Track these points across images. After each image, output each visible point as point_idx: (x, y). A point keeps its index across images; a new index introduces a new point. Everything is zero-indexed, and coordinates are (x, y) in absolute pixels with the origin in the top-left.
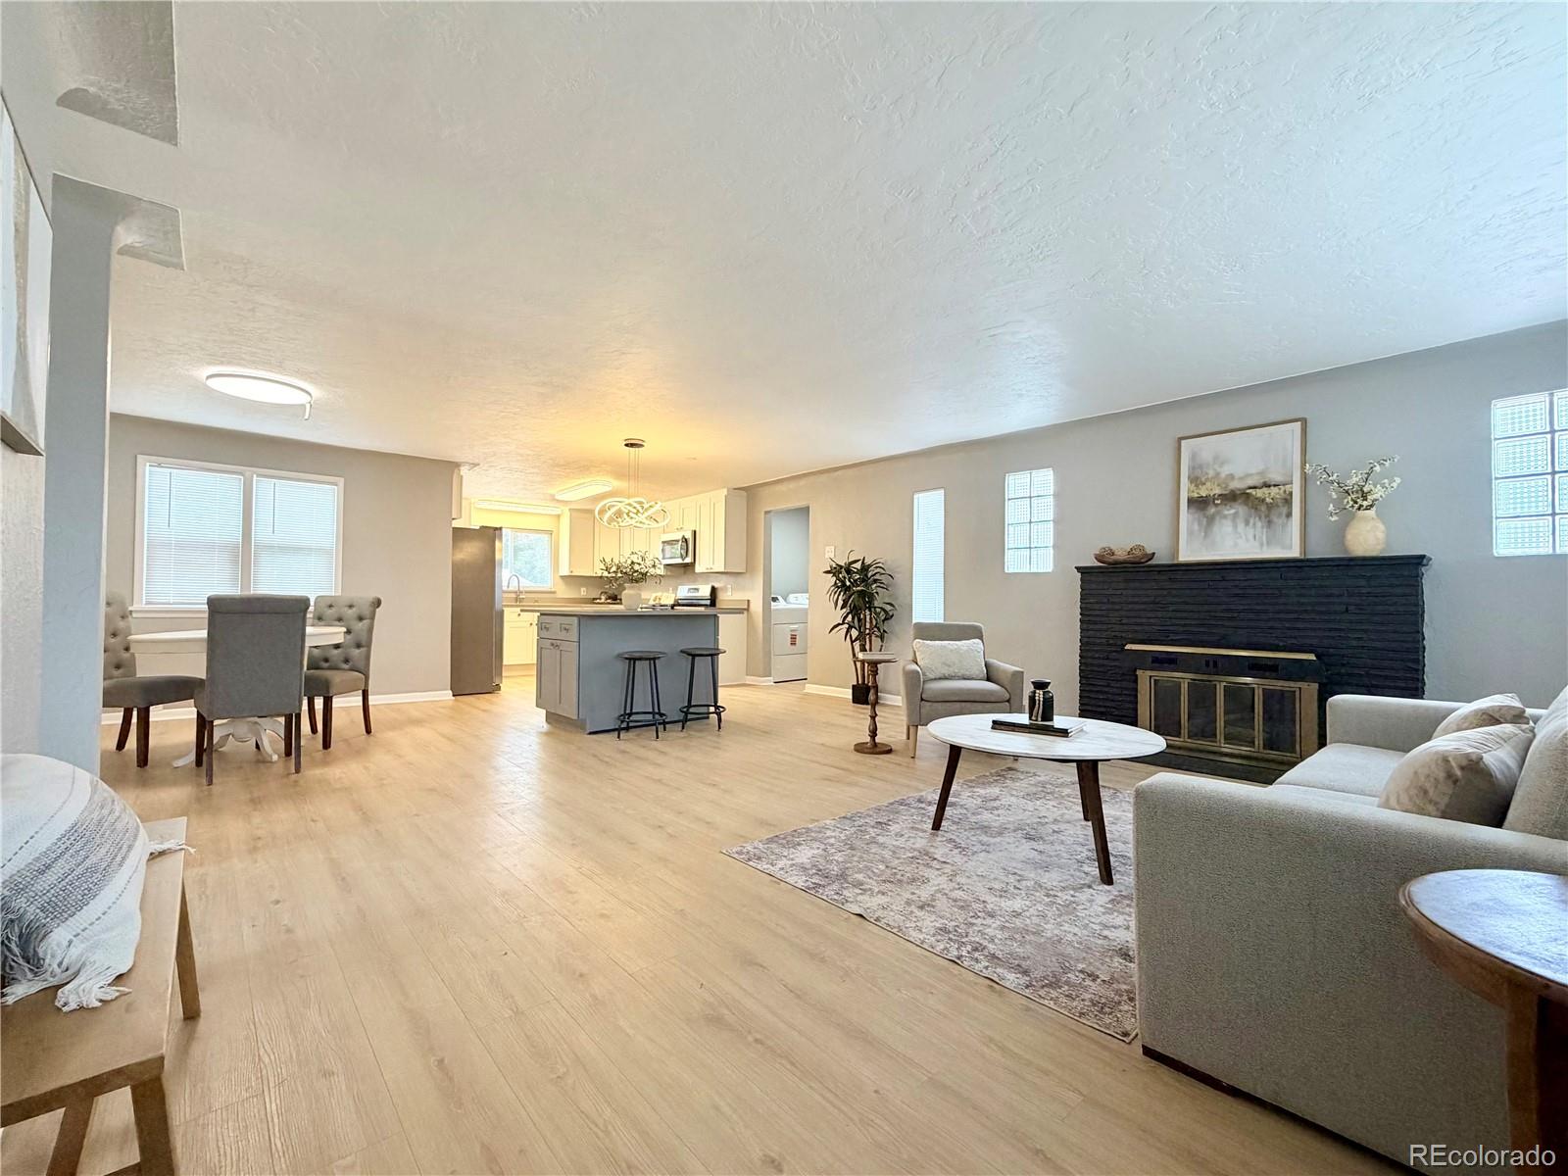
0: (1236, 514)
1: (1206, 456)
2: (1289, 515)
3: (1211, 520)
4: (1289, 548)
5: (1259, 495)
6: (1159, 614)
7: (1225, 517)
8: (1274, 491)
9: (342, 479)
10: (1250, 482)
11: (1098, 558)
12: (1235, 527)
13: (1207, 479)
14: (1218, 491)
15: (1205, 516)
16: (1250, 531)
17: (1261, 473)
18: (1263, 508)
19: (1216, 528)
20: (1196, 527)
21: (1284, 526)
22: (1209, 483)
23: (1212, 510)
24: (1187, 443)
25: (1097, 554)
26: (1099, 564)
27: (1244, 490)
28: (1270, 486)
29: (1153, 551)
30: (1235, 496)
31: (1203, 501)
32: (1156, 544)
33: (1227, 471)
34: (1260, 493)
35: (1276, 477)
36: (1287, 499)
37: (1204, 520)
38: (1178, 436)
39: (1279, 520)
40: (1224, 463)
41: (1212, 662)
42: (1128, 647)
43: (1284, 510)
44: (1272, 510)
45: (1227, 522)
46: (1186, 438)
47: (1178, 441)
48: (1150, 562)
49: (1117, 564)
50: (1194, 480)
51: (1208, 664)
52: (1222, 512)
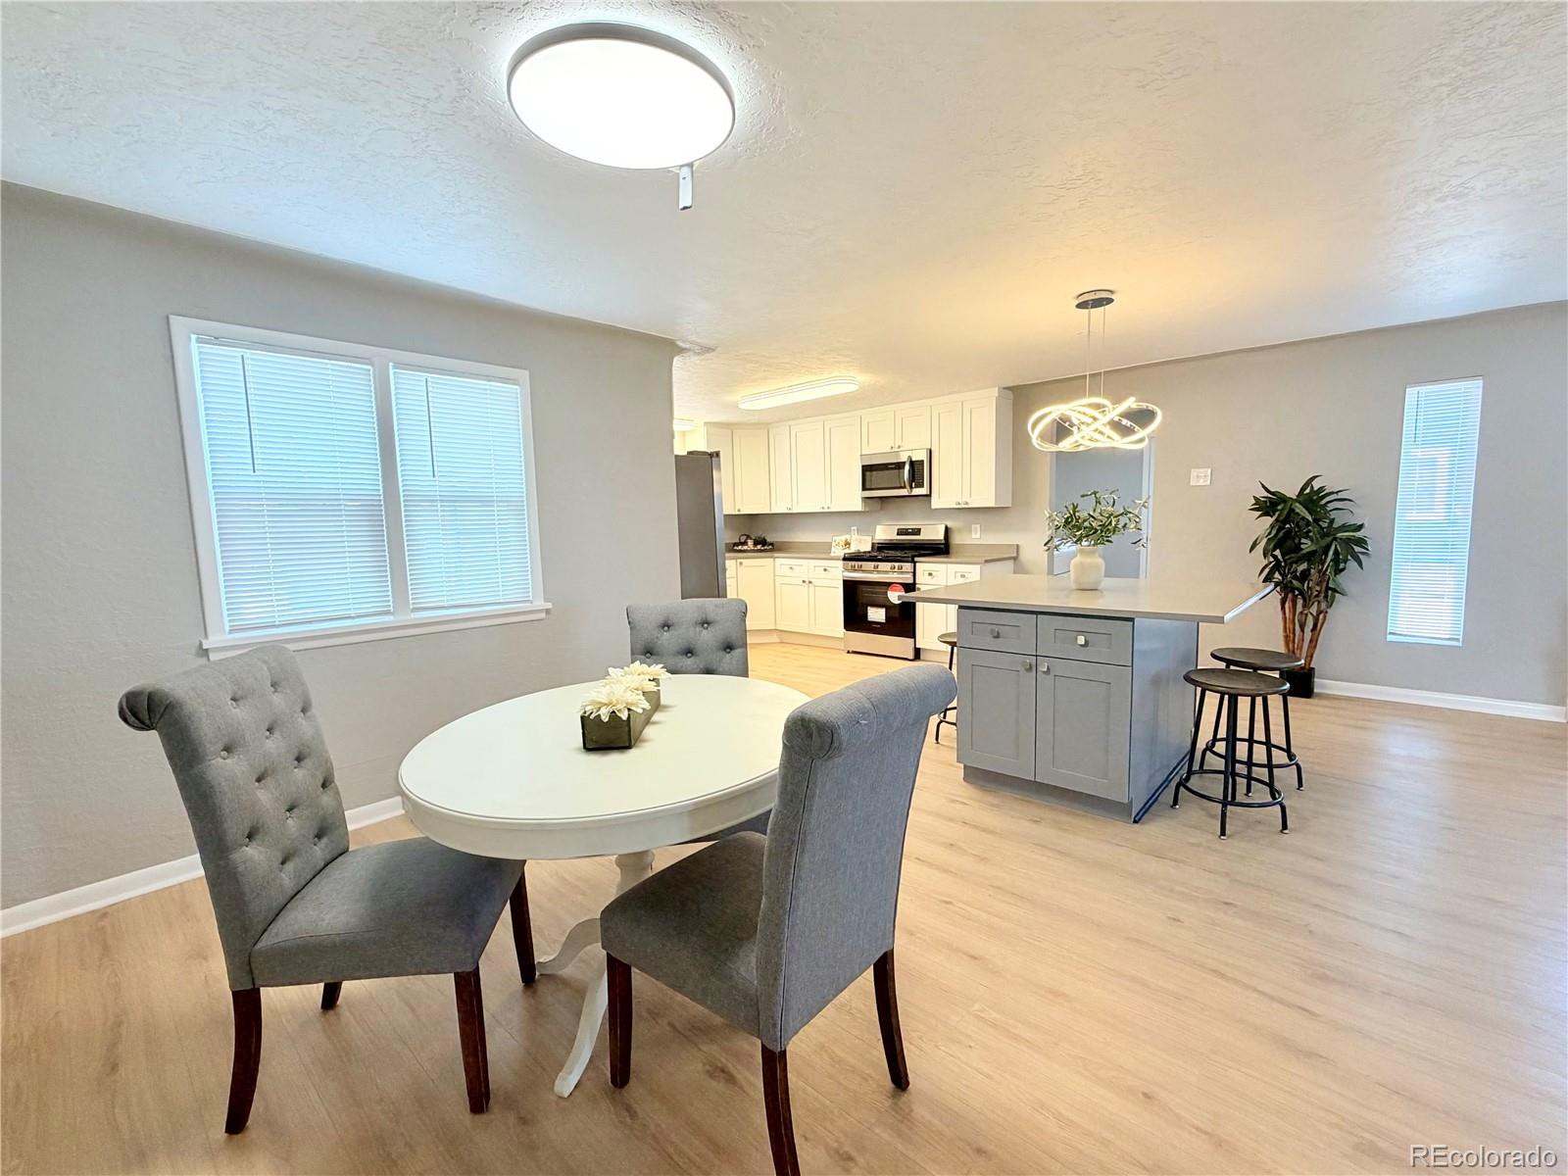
9: (527, 373)
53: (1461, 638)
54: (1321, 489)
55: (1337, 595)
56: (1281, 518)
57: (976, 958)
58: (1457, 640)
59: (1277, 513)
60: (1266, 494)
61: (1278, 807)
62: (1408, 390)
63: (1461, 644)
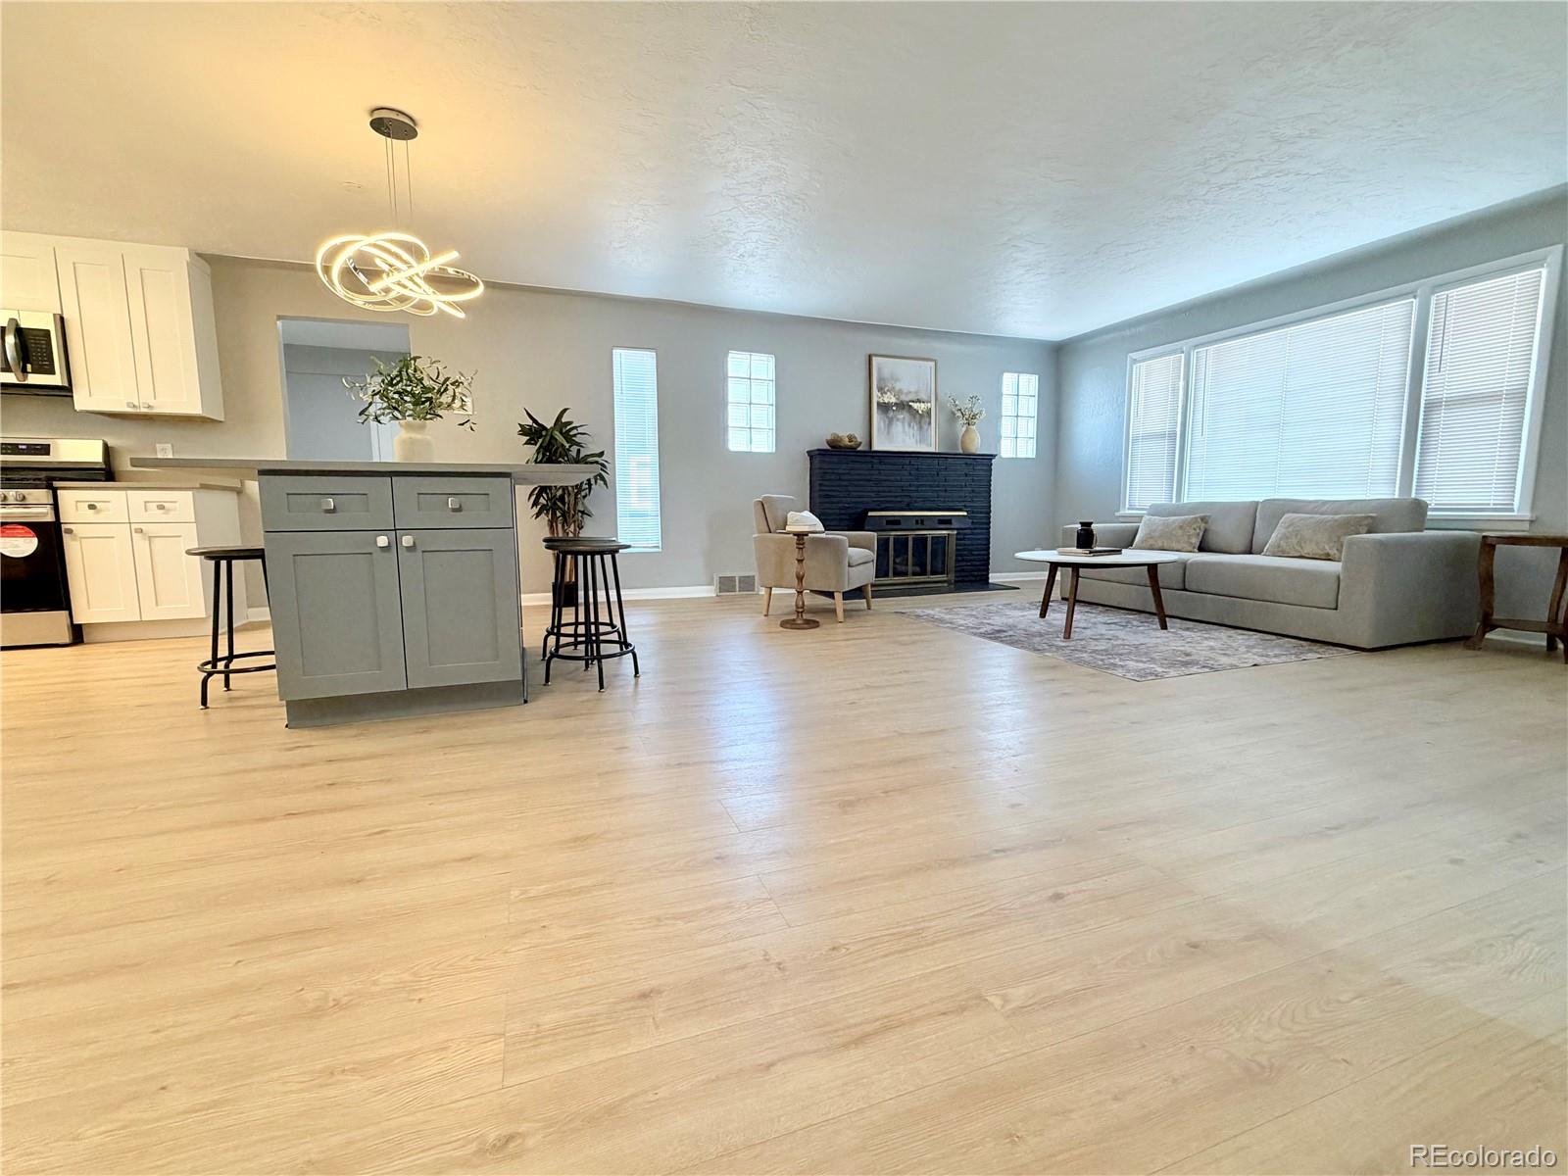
0: (904, 418)
1: (886, 373)
2: (930, 423)
3: (891, 421)
4: (931, 447)
5: (915, 408)
6: (875, 489)
7: (898, 420)
8: (923, 405)
10: (912, 399)
11: (829, 443)
12: (903, 427)
13: (888, 390)
14: (893, 400)
15: (888, 417)
16: (911, 430)
17: (916, 392)
18: (918, 416)
19: (894, 426)
20: (882, 424)
21: (927, 430)
22: (889, 393)
23: (891, 414)
24: (875, 360)
25: (829, 438)
26: (829, 448)
27: (908, 402)
28: (919, 401)
29: (859, 440)
30: (903, 406)
31: (884, 407)
32: (860, 436)
33: (898, 386)
34: (915, 406)
35: (923, 397)
36: (929, 412)
37: (887, 421)
38: (869, 353)
39: (925, 427)
40: (897, 380)
41: (921, 521)
42: (870, 514)
43: (928, 420)
44: (921, 419)
45: (899, 424)
46: (876, 355)
47: (870, 357)
48: (859, 449)
49: (840, 447)
50: (880, 389)
51: (917, 522)
52: (895, 416)
53: (660, 545)
54: (570, 423)
55: (585, 516)
56: (545, 444)
57: (470, 859)
58: (657, 547)
59: (541, 440)
60: (530, 422)
61: (631, 654)
62: (614, 351)
63: (660, 550)
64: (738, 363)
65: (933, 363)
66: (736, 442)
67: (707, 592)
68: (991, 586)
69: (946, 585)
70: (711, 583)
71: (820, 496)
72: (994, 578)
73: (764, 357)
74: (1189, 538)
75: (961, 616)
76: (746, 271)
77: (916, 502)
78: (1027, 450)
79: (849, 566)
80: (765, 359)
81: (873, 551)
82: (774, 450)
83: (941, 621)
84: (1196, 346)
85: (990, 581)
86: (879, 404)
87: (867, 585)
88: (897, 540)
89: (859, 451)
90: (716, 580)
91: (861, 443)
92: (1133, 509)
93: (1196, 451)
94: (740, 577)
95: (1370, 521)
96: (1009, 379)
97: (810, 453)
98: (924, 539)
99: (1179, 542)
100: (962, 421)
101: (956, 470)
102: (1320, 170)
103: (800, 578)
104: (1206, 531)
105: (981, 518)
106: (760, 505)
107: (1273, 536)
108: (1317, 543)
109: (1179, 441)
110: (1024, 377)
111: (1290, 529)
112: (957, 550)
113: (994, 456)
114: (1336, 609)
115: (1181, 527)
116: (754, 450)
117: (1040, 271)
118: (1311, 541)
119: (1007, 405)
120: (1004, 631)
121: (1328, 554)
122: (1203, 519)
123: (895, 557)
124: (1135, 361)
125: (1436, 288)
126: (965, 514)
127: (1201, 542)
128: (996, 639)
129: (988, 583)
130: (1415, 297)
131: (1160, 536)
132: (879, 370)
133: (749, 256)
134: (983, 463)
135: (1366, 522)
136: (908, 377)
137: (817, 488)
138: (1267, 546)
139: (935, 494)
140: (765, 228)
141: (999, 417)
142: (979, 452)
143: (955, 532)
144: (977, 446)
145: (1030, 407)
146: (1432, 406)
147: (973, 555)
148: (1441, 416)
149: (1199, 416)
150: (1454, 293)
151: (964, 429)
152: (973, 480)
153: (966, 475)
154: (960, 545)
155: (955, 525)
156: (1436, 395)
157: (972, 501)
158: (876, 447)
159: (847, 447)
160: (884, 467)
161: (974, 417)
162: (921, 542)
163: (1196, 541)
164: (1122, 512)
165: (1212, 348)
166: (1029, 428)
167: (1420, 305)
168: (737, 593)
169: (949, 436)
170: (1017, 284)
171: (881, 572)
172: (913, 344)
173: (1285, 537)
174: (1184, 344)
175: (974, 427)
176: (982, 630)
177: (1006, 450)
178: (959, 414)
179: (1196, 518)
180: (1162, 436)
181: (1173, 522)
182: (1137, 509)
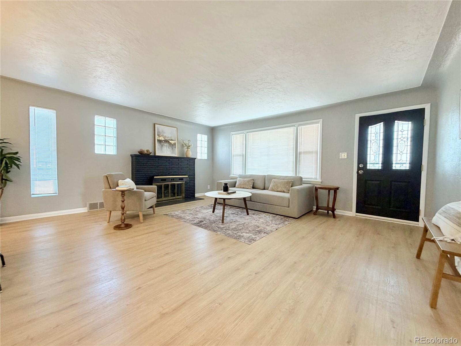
0: (167, 145)
1: (160, 130)
2: (175, 147)
3: (162, 146)
4: (176, 155)
5: (171, 142)
7: (165, 146)
8: (173, 142)
10: (169, 139)
11: (139, 152)
12: (167, 148)
13: (161, 136)
14: (163, 139)
15: (161, 145)
16: (169, 150)
17: (171, 137)
18: (171, 145)
19: (163, 148)
20: (159, 147)
21: (175, 149)
22: (161, 137)
23: (162, 144)
24: (156, 125)
25: (139, 151)
26: (139, 154)
27: (168, 140)
28: (172, 140)
29: (151, 152)
30: (166, 141)
31: (160, 141)
32: (151, 150)
33: (165, 135)
34: (171, 141)
35: (173, 139)
36: (175, 144)
37: (161, 146)
38: (154, 123)
39: (174, 148)
40: (164, 133)
41: (173, 179)
42: (155, 177)
43: (175, 146)
44: (173, 146)
45: (165, 147)
46: (156, 124)
47: (154, 124)
48: (151, 155)
49: (144, 154)
50: (158, 135)
51: (172, 180)
52: (164, 144)
53: (57, 192)
58: (56, 193)
62: (30, 107)
63: (57, 194)
64: (99, 120)
65: (176, 129)
66: (99, 150)
67: (84, 210)
68: (196, 199)
69: (182, 199)
70: (85, 207)
71: (135, 171)
72: (197, 195)
73: (112, 119)
74: (250, 185)
75: (187, 214)
76: (98, 84)
77: (171, 172)
78: (205, 157)
79: (145, 201)
80: (113, 120)
81: (155, 193)
82: (116, 154)
83: (180, 218)
84: (248, 132)
85: (196, 196)
86: (158, 140)
87: (153, 205)
88: (165, 185)
89: (151, 156)
90: (88, 205)
91: (151, 153)
92: (233, 175)
93: (249, 160)
94: (100, 203)
95: (292, 182)
96: (199, 136)
97: (132, 156)
98: (174, 185)
99: (248, 186)
100: (185, 147)
101: (184, 162)
102: (282, 90)
103: (123, 208)
104: (254, 183)
105: (192, 177)
106: (106, 178)
107: (271, 185)
108: (281, 188)
109: (245, 157)
110: (203, 135)
111: (275, 184)
112: (185, 188)
113: (196, 158)
114: (289, 207)
115: (248, 182)
116: (107, 153)
117: (209, 105)
118: (280, 187)
119: (199, 144)
120: (203, 221)
121: (284, 191)
122: (253, 180)
123: (164, 191)
124: (232, 134)
125: (300, 125)
126: (187, 176)
127: (253, 186)
128: (200, 226)
129: (195, 197)
130: (295, 127)
131: (243, 184)
132: (158, 130)
133: (99, 78)
134: (192, 160)
135: (291, 182)
136: (168, 132)
137: (134, 168)
138: (269, 188)
139: (178, 170)
140: (104, 67)
141: (197, 147)
142: (191, 157)
143: (184, 182)
144: (191, 155)
145: (206, 144)
146: (300, 153)
147: (190, 189)
148: (302, 156)
149: (249, 151)
150: (303, 127)
151: (186, 150)
152: (190, 166)
153: (187, 164)
154: (186, 186)
155: (184, 180)
156: (301, 151)
157: (189, 172)
158: (157, 154)
159: (146, 154)
160: (160, 161)
161: (189, 146)
162: (173, 186)
163: (252, 186)
164: (231, 176)
165: (251, 133)
166: (205, 150)
167: (296, 128)
168: (98, 209)
169: (182, 152)
170: (202, 108)
171: (159, 196)
172: (169, 122)
173: (274, 186)
174: (245, 131)
175: (189, 149)
176: (195, 222)
177: (199, 157)
178: (185, 145)
179: (251, 179)
180: (240, 155)
181: (246, 180)
182: (235, 175)
